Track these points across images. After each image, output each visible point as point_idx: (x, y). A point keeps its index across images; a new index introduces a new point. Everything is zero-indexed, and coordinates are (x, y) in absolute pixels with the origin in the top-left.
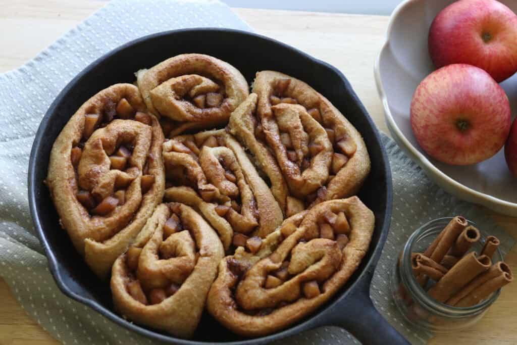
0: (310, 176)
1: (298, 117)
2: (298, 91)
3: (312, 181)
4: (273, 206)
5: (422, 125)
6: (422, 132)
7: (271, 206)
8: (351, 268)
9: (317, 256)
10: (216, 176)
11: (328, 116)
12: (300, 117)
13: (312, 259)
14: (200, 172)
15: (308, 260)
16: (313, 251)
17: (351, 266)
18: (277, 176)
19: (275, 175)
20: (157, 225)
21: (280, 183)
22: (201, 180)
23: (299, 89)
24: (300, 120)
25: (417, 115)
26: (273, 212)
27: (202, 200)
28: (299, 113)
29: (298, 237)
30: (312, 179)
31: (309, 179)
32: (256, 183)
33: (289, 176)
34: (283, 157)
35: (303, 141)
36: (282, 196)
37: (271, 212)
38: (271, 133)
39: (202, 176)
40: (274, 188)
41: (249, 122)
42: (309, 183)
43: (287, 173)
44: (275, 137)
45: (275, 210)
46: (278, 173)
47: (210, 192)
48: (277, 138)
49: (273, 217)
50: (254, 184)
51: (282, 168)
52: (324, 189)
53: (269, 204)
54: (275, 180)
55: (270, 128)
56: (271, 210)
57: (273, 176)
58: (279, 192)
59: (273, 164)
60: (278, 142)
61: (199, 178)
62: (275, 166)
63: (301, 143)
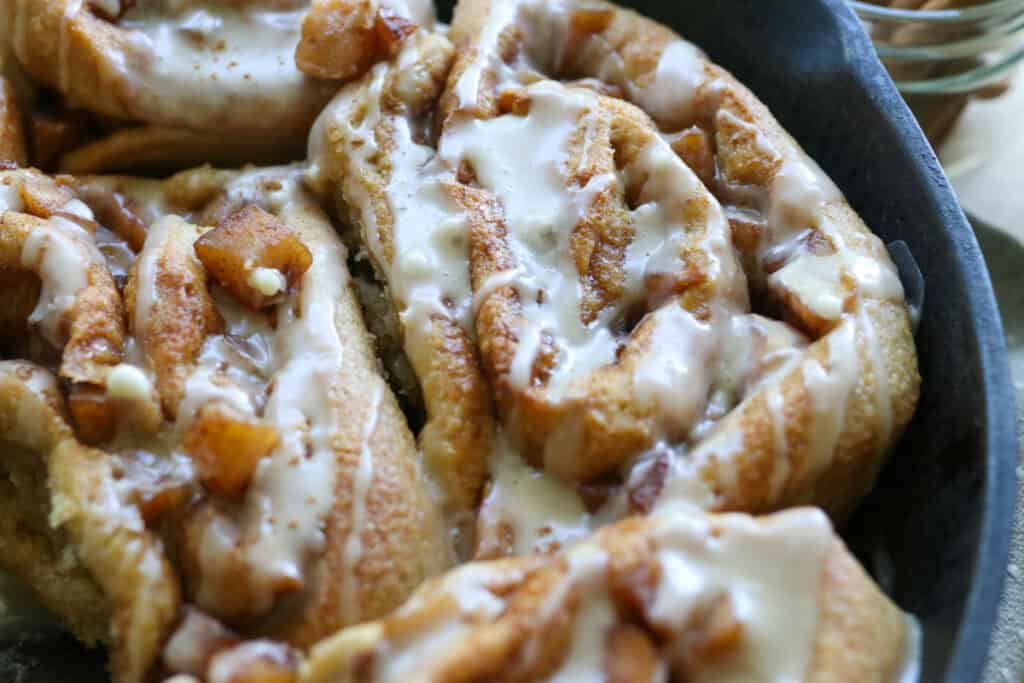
0: (605, 392)
1: (607, 139)
2: (637, 56)
3: (610, 415)
4: (403, 508)
7: (390, 509)
11: (745, 159)
12: (617, 143)
14: (102, 308)
18: (453, 374)
19: (443, 367)
21: (457, 409)
22: (86, 342)
26: (393, 538)
27: (67, 428)
28: (614, 127)
30: (615, 408)
31: (600, 406)
32: (346, 392)
33: (503, 377)
34: (496, 292)
35: (611, 243)
36: (460, 470)
37: (383, 536)
38: (470, 190)
39: (101, 324)
40: (429, 431)
41: (386, 141)
42: (594, 423)
43: (498, 362)
44: (482, 208)
45: (407, 531)
46: (462, 361)
47: (98, 399)
48: (486, 213)
49: (389, 564)
50: (331, 394)
51: (485, 345)
52: (663, 461)
53: (383, 494)
54: (442, 394)
55: (469, 173)
56: (383, 528)
57: (433, 374)
58: (448, 449)
59: (448, 323)
60: (492, 227)
61: (80, 327)
62: (457, 331)
63: (596, 250)
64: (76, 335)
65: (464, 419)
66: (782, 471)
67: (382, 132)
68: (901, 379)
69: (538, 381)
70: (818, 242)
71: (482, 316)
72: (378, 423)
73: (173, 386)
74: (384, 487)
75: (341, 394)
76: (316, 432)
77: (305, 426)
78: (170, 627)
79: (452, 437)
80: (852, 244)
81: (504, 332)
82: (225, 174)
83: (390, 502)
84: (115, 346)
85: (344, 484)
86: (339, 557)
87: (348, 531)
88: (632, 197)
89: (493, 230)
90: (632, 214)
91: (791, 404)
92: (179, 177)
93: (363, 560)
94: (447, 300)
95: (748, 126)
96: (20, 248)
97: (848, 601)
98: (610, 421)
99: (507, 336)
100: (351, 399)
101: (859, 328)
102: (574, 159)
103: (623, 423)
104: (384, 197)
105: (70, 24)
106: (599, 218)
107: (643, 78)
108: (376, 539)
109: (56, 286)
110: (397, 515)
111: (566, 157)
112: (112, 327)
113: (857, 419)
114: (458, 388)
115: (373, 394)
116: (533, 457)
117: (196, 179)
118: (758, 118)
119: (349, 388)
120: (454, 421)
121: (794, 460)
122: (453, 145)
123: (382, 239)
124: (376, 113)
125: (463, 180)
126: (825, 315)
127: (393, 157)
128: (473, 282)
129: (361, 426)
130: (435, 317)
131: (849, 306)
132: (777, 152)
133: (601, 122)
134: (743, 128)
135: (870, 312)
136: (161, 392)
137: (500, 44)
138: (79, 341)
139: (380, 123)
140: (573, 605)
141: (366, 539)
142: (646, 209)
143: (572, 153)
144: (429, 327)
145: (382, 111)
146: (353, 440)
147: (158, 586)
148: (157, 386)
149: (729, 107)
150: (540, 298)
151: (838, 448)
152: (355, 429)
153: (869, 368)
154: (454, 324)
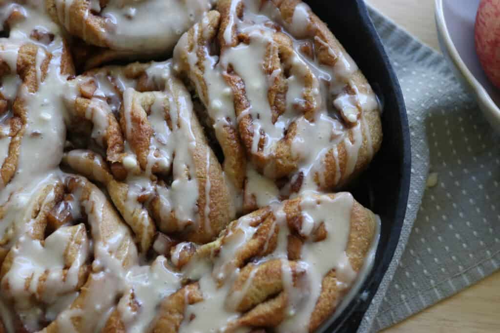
0: (282, 152)
1: (277, 54)
2: (285, 10)
4: (221, 194)
5: (489, 40)
6: (488, 49)
7: (217, 195)
8: (323, 312)
9: (272, 290)
10: (137, 141)
12: (281, 55)
13: (263, 294)
14: (115, 133)
15: (256, 295)
16: (266, 282)
17: (324, 310)
18: (232, 147)
19: (229, 144)
20: (37, 212)
21: (235, 158)
22: (113, 147)
23: (286, 7)
24: (279, 59)
25: (484, 24)
26: (219, 204)
27: (111, 176)
29: (247, 256)
30: (285, 158)
31: (281, 158)
32: (199, 156)
33: (249, 149)
34: (244, 118)
35: (281, 93)
36: (237, 178)
37: (215, 204)
38: (232, 77)
39: (116, 139)
40: (226, 165)
41: (201, 57)
42: (279, 163)
43: (247, 144)
44: (237, 85)
45: (223, 201)
46: (235, 142)
47: (120, 168)
48: (239, 87)
49: (219, 213)
50: (195, 157)
51: (242, 136)
52: (302, 175)
53: (214, 190)
54: (229, 153)
55: (231, 69)
56: (216, 201)
57: (226, 147)
58: (233, 172)
59: (229, 128)
60: (240, 92)
61: (110, 142)
62: (232, 131)
63: (276, 97)
64: (110, 146)
65: (236, 161)
66: (338, 176)
67: (199, 53)
68: (376, 139)
69: (260, 149)
70: (349, 90)
71: (240, 126)
72: (211, 165)
73: (143, 160)
74: (214, 188)
75: (197, 156)
76: (191, 172)
77: (187, 169)
78: (153, 239)
79: (234, 168)
80: (361, 90)
81: (248, 133)
82: (145, 66)
83: (216, 193)
84: (122, 145)
85: (202, 189)
86: (203, 213)
87: (205, 204)
88: (286, 73)
89: (241, 93)
90: (287, 80)
91: (341, 155)
92: (129, 67)
93: (210, 213)
94: (228, 119)
95: (326, 44)
96: (84, 113)
97: (359, 222)
98: (284, 162)
99: (249, 134)
100: (201, 158)
101: (362, 125)
102: (267, 64)
103: (288, 163)
104: (203, 80)
105: (86, 22)
106: (277, 87)
107: (288, 19)
108: (214, 205)
109: (99, 127)
110: (219, 196)
111: (264, 62)
112: (120, 139)
113: (361, 156)
114: (234, 151)
115: (207, 154)
116: (260, 171)
117: (135, 67)
118: (329, 41)
119: (199, 154)
120: (234, 162)
121: (342, 172)
122: (226, 59)
123: (204, 95)
124: (196, 46)
125: (229, 72)
126: (351, 121)
127: (204, 63)
128: (236, 113)
129: (205, 168)
130: (225, 126)
131: (359, 117)
132: (336, 55)
133: (274, 48)
134: (323, 45)
135: (366, 117)
136: (139, 162)
137: (237, 12)
138: (111, 148)
139: (199, 50)
140: (277, 231)
141: (211, 206)
142: (291, 78)
143: (265, 60)
144: (224, 130)
145: (198, 44)
146: (203, 174)
147: (149, 227)
148: (138, 159)
149: (319, 36)
150: (258, 117)
151: (356, 166)
152: (203, 169)
153: (365, 139)
154: (231, 128)
